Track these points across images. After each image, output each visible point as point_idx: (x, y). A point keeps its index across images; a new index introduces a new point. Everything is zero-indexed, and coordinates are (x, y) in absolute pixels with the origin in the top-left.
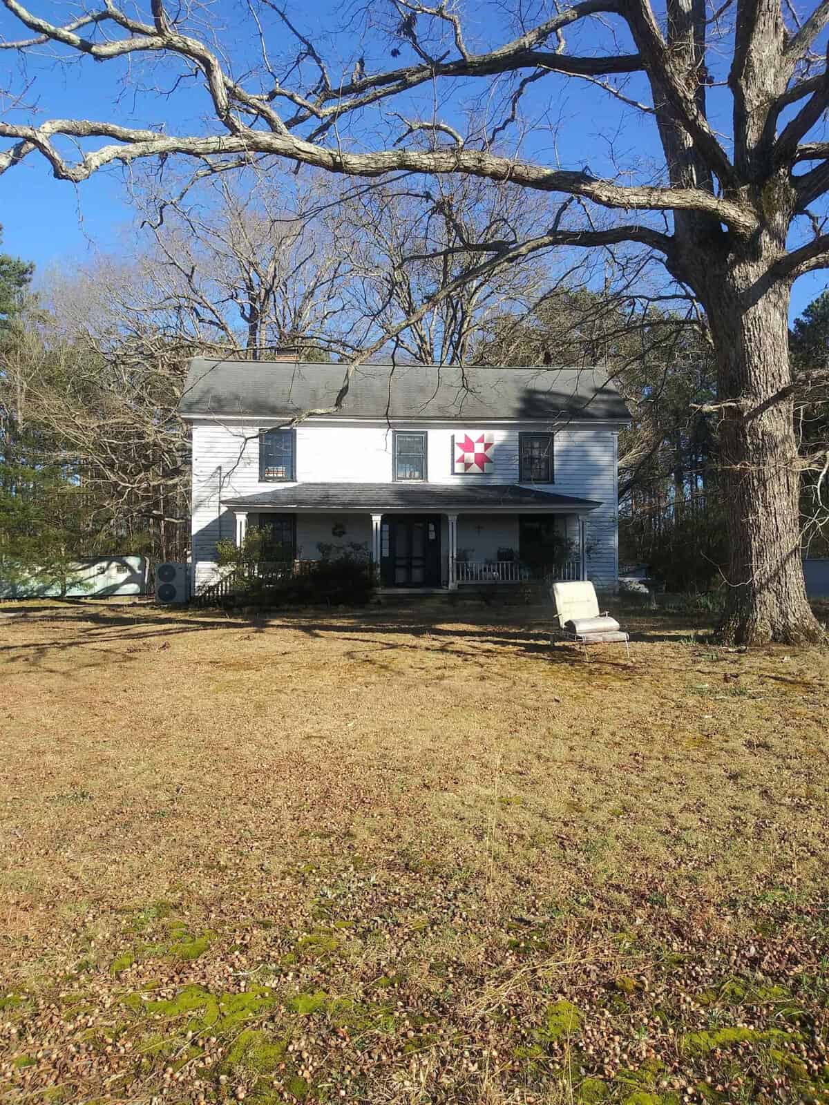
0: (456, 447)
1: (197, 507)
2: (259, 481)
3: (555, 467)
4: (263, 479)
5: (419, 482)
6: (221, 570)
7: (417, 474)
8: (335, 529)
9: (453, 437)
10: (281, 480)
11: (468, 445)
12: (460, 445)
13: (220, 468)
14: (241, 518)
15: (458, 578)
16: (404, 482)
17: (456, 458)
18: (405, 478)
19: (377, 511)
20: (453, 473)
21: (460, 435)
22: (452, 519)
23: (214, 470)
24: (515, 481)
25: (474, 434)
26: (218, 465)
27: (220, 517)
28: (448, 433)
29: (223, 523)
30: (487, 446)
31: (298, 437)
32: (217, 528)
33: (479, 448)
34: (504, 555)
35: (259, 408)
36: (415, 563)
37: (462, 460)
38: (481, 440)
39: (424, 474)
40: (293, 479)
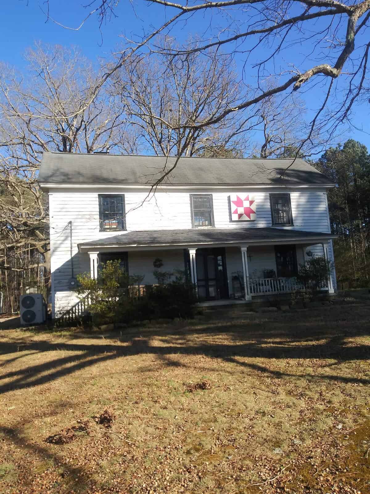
0: (232, 204)
1: (54, 251)
2: (100, 231)
3: (293, 215)
4: (103, 229)
5: (209, 227)
6: (79, 296)
7: (207, 222)
8: (155, 262)
9: (229, 197)
10: (115, 230)
11: (239, 203)
12: (234, 202)
13: (70, 223)
14: (94, 256)
15: (251, 292)
16: (200, 228)
17: (232, 211)
18: (200, 226)
19: (192, 247)
20: (231, 221)
21: (234, 196)
22: (244, 249)
23: (66, 224)
24: (271, 225)
25: (243, 195)
26: (69, 221)
27: (72, 258)
28: (225, 195)
29: (74, 263)
30: (251, 202)
31: (126, 199)
32: (70, 267)
33: (246, 204)
34: (269, 274)
35: (97, 179)
36: (211, 283)
37: (236, 212)
38: (247, 199)
39: (211, 222)
40: (123, 228)
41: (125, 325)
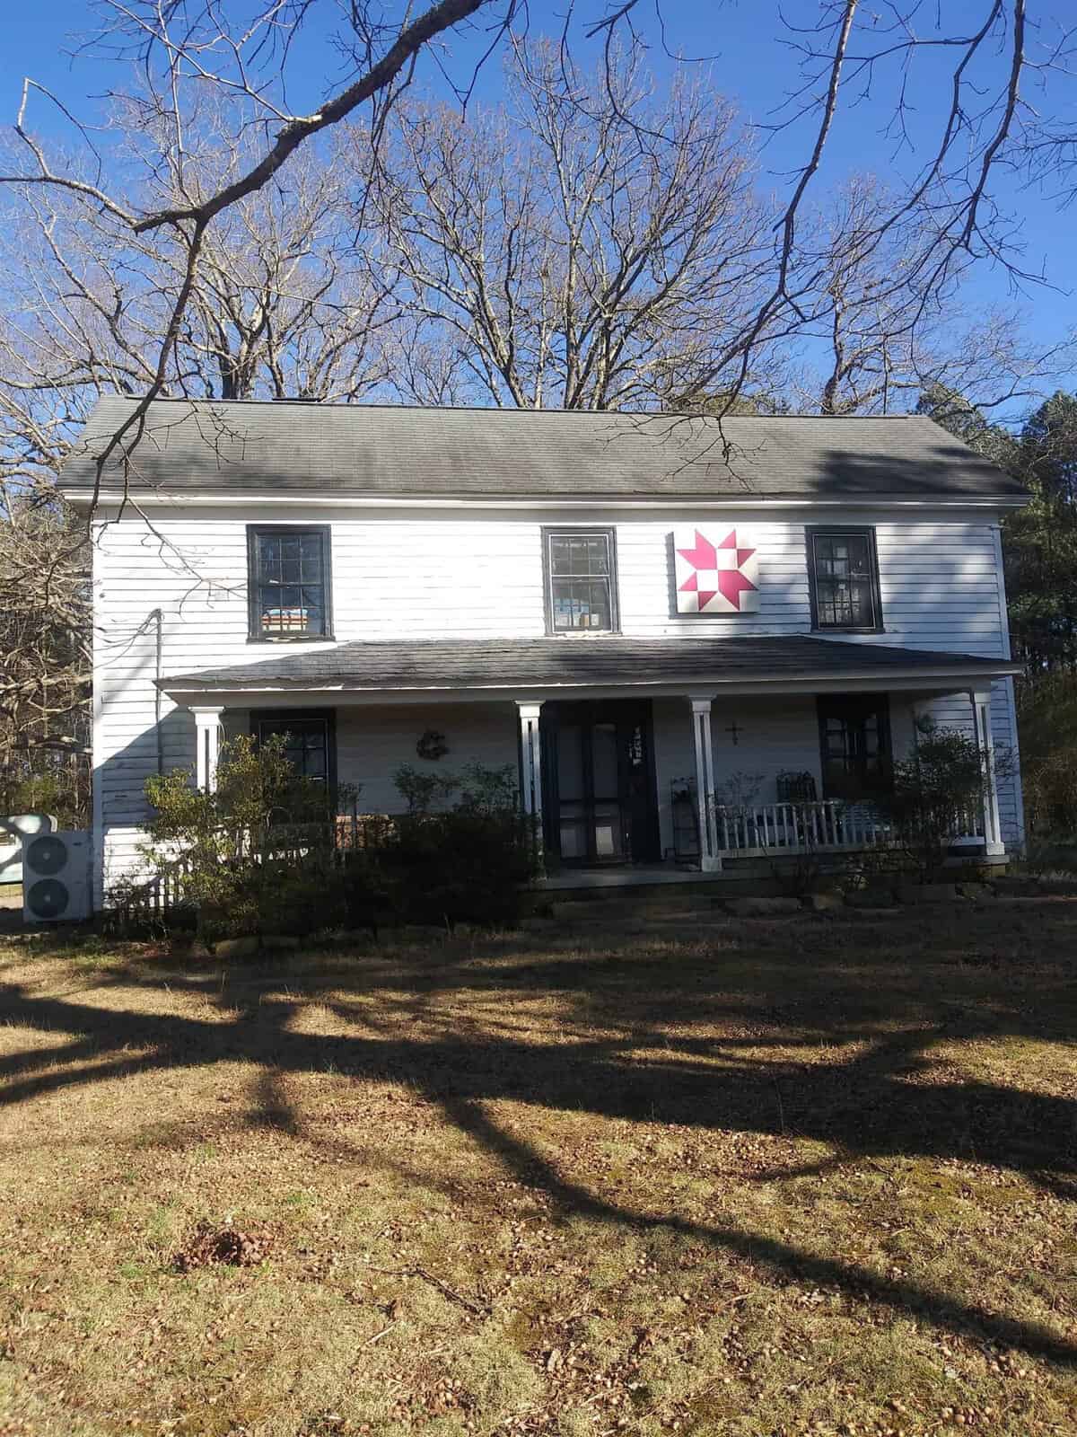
0: (679, 558)
1: (105, 702)
2: (250, 641)
3: (884, 598)
4: (257, 635)
5: (603, 634)
6: (162, 847)
7: (595, 619)
8: (422, 743)
9: (670, 538)
10: (298, 638)
11: (703, 555)
12: (687, 554)
13: (157, 613)
14: (208, 720)
15: (722, 846)
16: (571, 635)
17: (680, 582)
18: (572, 628)
19: (530, 695)
20: (675, 614)
21: (686, 534)
22: (701, 706)
23: (145, 617)
24: (807, 629)
25: (715, 532)
26: (153, 608)
27: (159, 724)
28: (660, 529)
29: (169, 739)
30: (743, 555)
31: (334, 541)
32: (155, 751)
33: (726, 560)
34: (794, 789)
35: (243, 478)
36: (601, 811)
37: (692, 585)
38: (730, 542)
39: (610, 620)
40: (325, 634)
41: (294, 941)
